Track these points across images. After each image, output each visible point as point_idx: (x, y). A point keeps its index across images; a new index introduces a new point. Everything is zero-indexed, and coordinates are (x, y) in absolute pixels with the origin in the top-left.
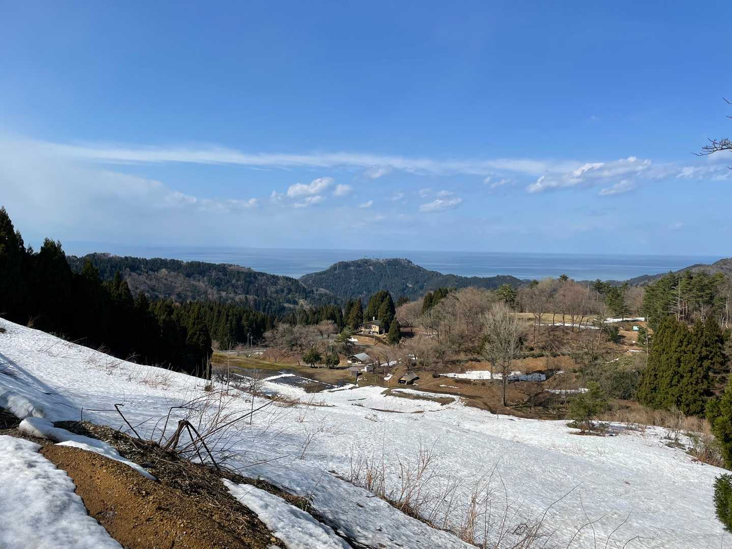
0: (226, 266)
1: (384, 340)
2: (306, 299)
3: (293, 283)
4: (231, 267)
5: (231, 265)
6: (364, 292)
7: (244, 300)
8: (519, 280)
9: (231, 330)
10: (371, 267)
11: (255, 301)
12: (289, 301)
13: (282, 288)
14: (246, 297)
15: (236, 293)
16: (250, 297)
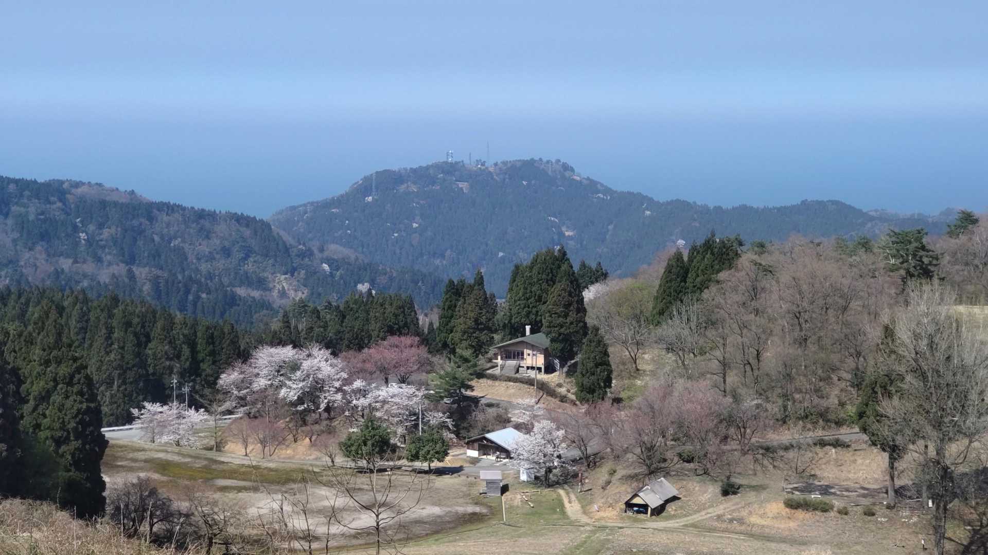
0: (65, 186)
1: (563, 390)
2: (292, 275)
3: (256, 233)
4: (80, 190)
5: (78, 185)
6: (448, 252)
7: (126, 280)
8: (860, 211)
9: (124, 370)
10: (464, 185)
11: (155, 281)
12: (247, 281)
13: (227, 244)
14: (130, 271)
15: (99, 260)
16: (142, 272)
